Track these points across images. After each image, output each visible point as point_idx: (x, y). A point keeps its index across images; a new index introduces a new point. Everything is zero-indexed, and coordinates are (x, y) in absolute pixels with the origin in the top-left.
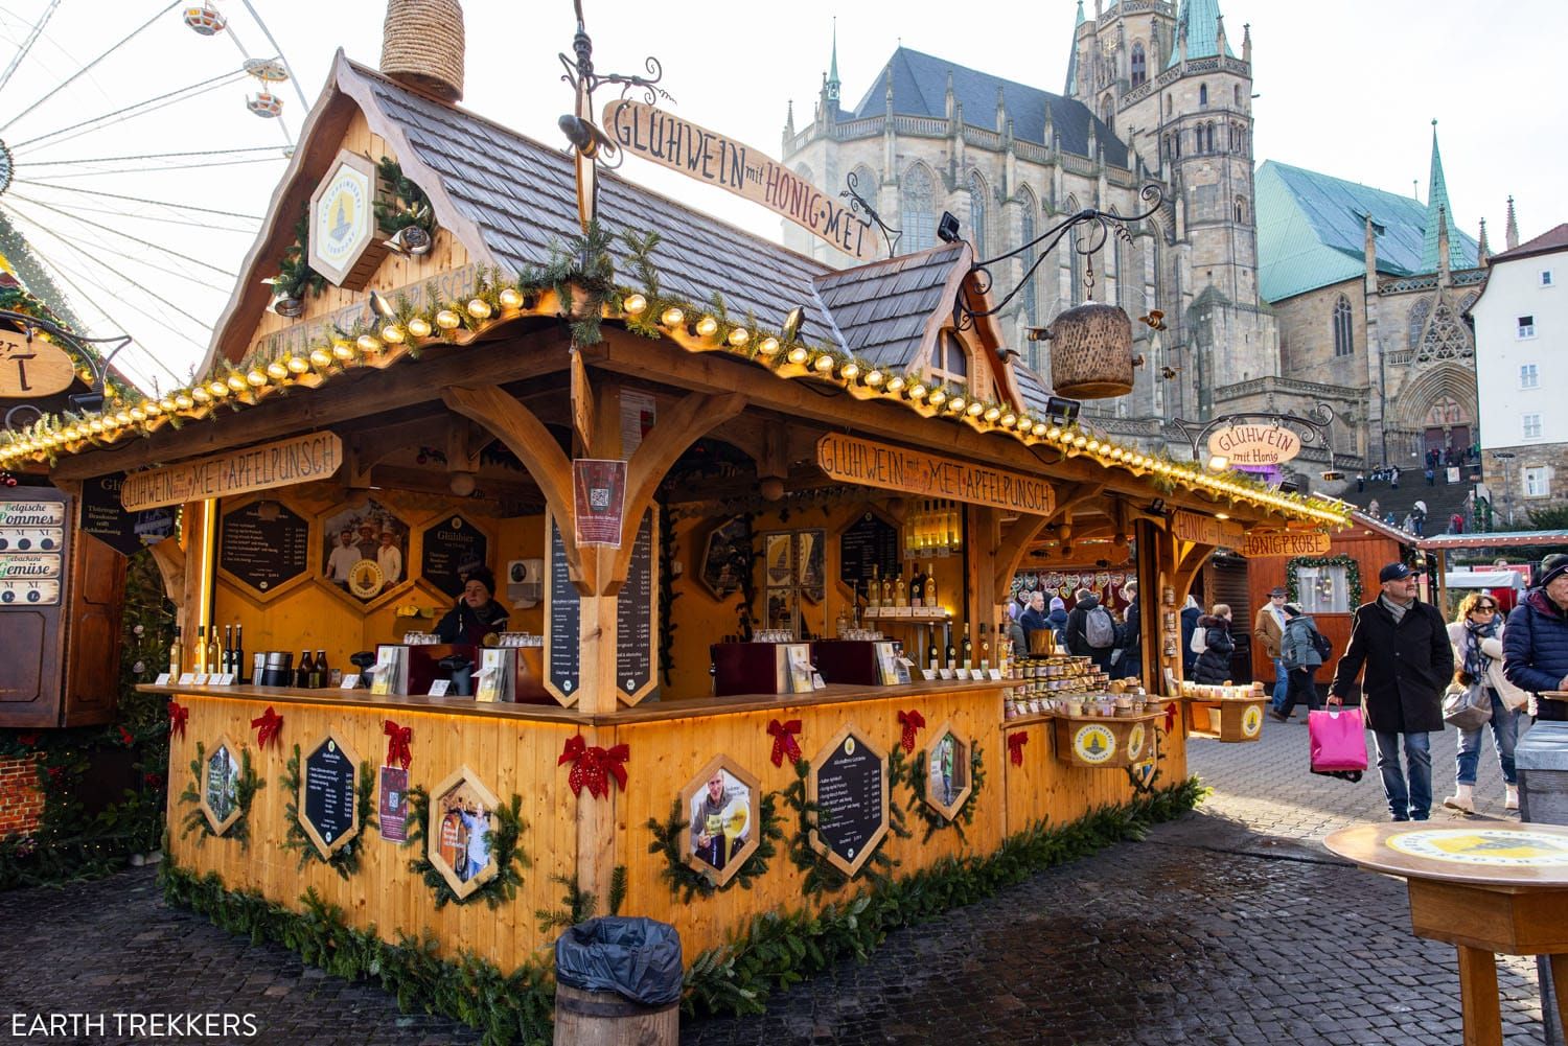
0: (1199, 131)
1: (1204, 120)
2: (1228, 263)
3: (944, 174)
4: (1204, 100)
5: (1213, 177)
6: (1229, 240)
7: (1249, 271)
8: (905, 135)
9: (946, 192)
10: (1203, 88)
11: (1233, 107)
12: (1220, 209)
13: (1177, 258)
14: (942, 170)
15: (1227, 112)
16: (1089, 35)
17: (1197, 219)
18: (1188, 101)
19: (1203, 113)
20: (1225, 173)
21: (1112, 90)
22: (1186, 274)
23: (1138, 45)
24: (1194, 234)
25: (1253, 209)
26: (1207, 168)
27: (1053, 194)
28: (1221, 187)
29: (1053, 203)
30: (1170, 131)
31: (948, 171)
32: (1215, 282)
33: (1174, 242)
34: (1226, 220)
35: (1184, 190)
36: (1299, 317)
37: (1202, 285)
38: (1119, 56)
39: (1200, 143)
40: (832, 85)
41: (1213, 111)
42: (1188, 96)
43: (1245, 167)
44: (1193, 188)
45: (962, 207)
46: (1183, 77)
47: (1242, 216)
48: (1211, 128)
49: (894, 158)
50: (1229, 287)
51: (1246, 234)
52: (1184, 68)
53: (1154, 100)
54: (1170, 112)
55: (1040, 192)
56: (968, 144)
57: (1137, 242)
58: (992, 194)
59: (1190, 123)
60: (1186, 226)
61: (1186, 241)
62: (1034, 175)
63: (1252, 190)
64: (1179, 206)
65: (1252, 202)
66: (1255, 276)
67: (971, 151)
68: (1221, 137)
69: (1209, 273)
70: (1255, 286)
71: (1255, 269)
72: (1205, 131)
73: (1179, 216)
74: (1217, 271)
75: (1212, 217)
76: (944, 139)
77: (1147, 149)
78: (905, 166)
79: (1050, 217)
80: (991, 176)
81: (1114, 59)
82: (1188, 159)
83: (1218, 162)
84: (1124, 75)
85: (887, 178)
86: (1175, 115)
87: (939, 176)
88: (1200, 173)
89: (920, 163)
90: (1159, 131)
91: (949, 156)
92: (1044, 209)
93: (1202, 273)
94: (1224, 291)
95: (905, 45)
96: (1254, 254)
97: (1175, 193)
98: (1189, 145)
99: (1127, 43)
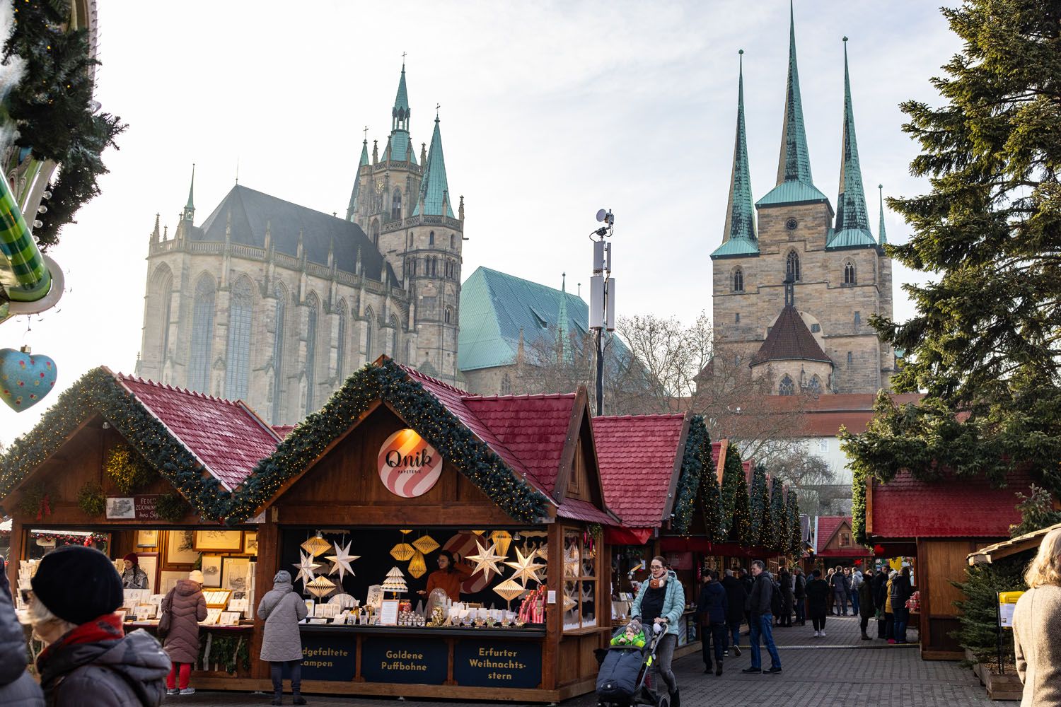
0: (428, 261)
1: (431, 255)
2: (439, 349)
3: (260, 284)
4: (432, 242)
5: (434, 292)
6: (440, 334)
7: (452, 355)
8: (237, 257)
9: (261, 296)
10: (432, 233)
11: (449, 249)
12: (436, 313)
13: (408, 341)
14: (259, 281)
15: (445, 252)
16: (367, 175)
17: (423, 317)
18: (422, 241)
19: (430, 250)
20: (441, 290)
21: (379, 217)
22: (412, 352)
23: (398, 190)
24: (420, 327)
25: (457, 314)
26: (430, 286)
27: (330, 299)
28: (438, 299)
29: (330, 304)
30: (411, 256)
31: (263, 282)
32: (430, 360)
33: (407, 331)
34: (439, 321)
35: (416, 298)
36: (483, 382)
37: (422, 360)
38: (385, 196)
39: (428, 269)
40: (190, 209)
41: (436, 250)
42: (423, 238)
43: (454, 288)
44: (421, 297)
45: (270, 308)
46: (420, 225)
47: (450, 318)
48: (435, 260)
49: (228, 272)
50: (438, 364)
51: (451, 331)
52: (422, 219)
53: (403, 233)
54: (412, 244)
55: (322, 296)
56: (277, 265)
57: (383, 331)
58: (291, 297)
59: (423, 255)
60: (415, 321)
61: (415, 331)
62: (318, 285)
63: (458, 302)
64: (412, 308)
65: (457, 310)
66: (455, 357)
67: (279, 270)
68: (440, 267)
69: (427, 353)
70: (454, 363)
71: (455, 353)
72: (430, 262)
73: (412, 314)
74: (432, 353)
75: (431, 318)
76: (262, 262)
77: (397, 264)
78: (235, 277)
79: (327, 314)
80: (291, 286)
81: (382, 197)
82: (420, 278)
83: (438, 283)
84: (387, 209)
85: (223, 285)
86: (414, 248)
87: (257, 284)
88: (426, 288)
89: (245, 275)
90: (405, 254)
91: (264, 274)
92: (324, 307)
93: (422, 352)
94: (435, 366)
95: (240, 183)
96: (456, 344)
97: (410, 299)
98: (421, 270)
99: (391, 188)
